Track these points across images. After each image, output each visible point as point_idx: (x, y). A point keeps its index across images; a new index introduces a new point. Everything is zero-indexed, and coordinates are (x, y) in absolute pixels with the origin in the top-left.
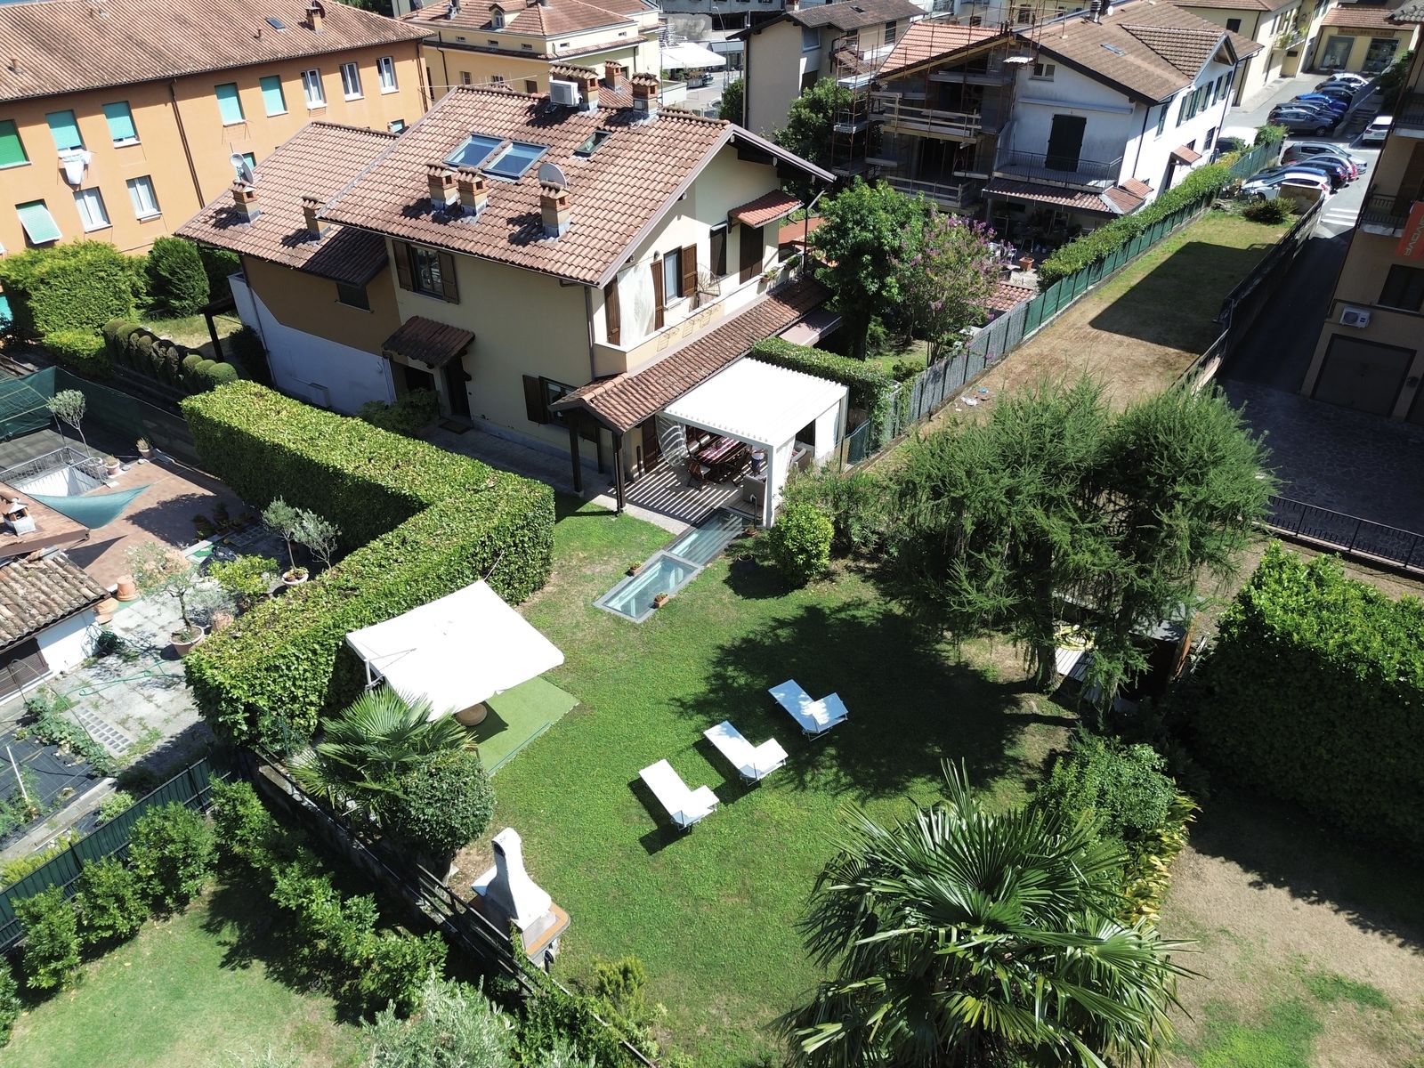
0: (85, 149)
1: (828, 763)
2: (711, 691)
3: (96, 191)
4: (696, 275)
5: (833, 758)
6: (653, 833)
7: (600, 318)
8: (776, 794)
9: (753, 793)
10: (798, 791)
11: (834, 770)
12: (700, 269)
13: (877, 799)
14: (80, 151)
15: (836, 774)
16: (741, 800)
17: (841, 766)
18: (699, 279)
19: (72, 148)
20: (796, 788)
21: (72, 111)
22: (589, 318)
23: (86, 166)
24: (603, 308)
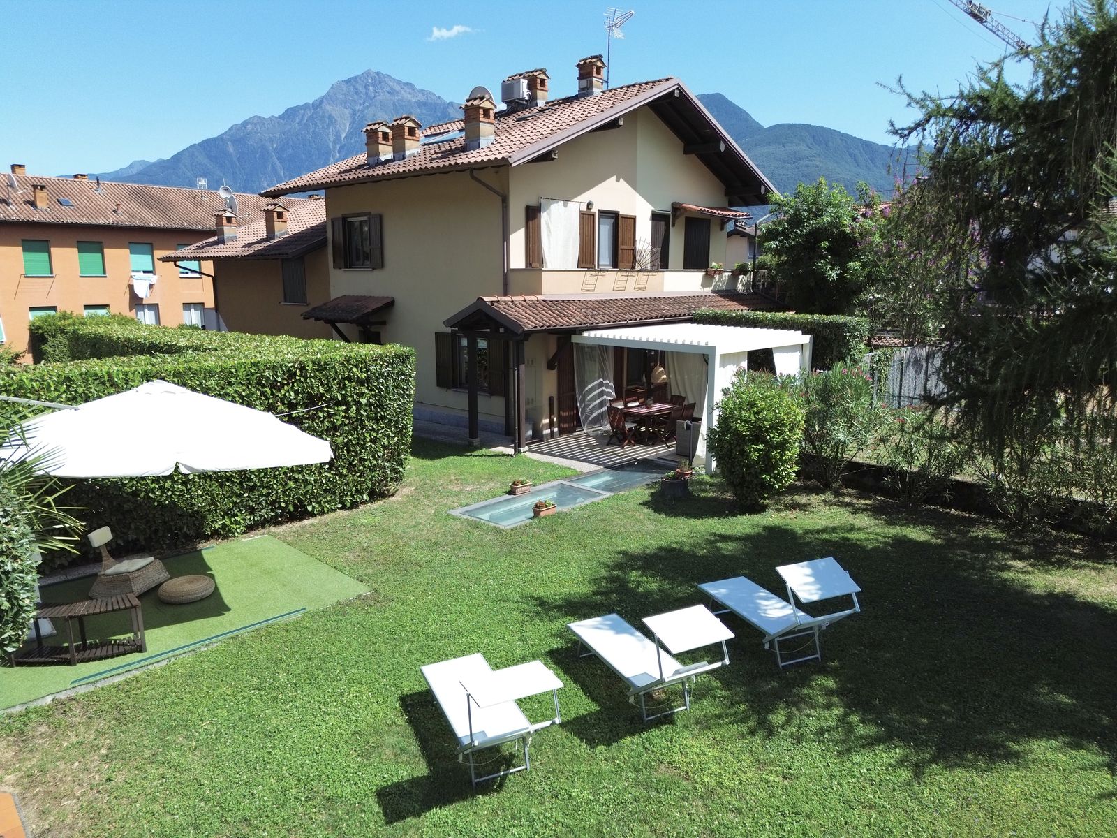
0: (155, 274)
1: (822, 700)
2: (595, 593)
3: (154, 307)
4: (634, 250)
5: (830, 693)
6: (414, 782)
7: (517, 240)
8: (706, 738)
9: (656, 732)
10: (757, 739)
11: (837, 711)
12: (639, 246)
13: (950, 767)
14: (151, 275)
15: (842, 719)
16: (627, 741)
17: (850, 707)
18: (638, 257)
19: (144, 272)
20: (752, 733)
21: (151, 244)
22: (506, 238)
23: (151, 286)
24: (522, 231)
